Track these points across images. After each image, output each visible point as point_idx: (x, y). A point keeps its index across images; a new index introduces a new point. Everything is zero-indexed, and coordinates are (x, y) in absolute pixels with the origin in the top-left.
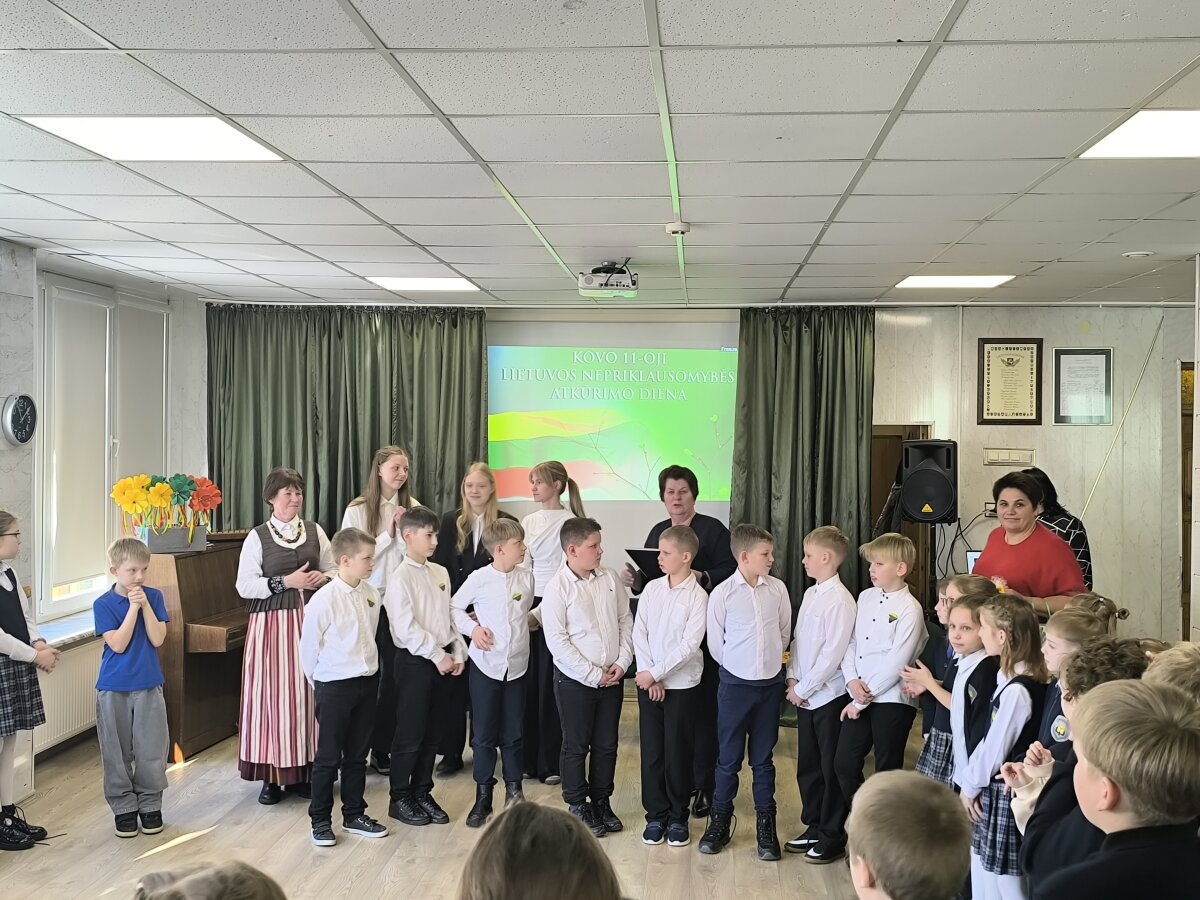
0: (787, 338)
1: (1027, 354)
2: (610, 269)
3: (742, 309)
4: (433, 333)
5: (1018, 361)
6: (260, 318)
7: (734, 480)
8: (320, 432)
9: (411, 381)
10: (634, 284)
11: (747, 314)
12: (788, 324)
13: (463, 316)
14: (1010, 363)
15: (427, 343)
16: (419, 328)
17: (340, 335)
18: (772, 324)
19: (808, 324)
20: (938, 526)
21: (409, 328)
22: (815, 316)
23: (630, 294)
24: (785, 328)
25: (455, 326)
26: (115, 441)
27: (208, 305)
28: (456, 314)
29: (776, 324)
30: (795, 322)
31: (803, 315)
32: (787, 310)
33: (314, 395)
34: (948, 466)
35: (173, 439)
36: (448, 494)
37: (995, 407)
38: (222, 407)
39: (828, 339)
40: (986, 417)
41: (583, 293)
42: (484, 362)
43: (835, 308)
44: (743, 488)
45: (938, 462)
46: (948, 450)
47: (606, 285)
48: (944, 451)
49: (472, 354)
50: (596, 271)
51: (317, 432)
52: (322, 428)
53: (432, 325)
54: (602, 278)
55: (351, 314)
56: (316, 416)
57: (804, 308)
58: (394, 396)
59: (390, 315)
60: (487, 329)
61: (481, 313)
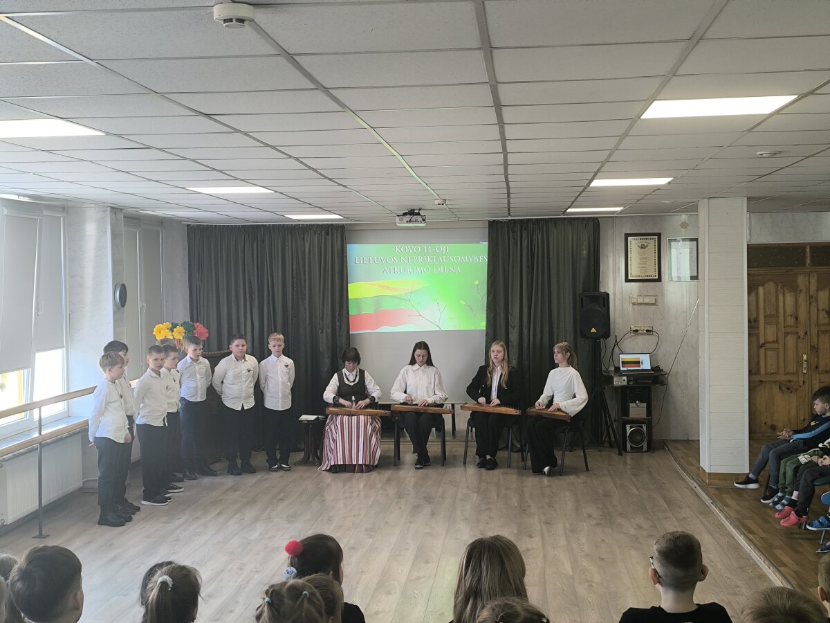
0: (515, 237)
1: (652, 243)
2: (412, 213)
3: (489, 221)
4: (316, 239)
5: (647, 246)
6: (217, 232)
7: (487, 317)
8: (253, 296)
9: (304, 266)
10: (424, 220)
11: (493, 225)
12: (515, 229)
13: (333, 227)
14: (643, 247)
16: (308, 235)
19: (526, 229)
21: (302, 236)
22: (530, 225)
23: (423, 225)
24: (513, 231)
25: (328, 234)
26: (143, 304)
27: (188, 226)
28: (328, 228)
29: (508, 230)
30: (519, 227)
31: (524, 223)
32: (514, 221)
33: (249, 276)
34: (604, 306)
35: (166, 302)
36: (327, 329)
37: (635, 272)
38: (198, 283)
39: (538, 237)
40: (630, 278)
42: (345, 253)
43: (541, 219)
44: (492, 323)
45: (598, 305)
47: (410, 221)
48: (602, 298)
49: (338, 248)
50: (405, 214)
53: (315, 234)
54: (408, 218)
55: (269, 229)
56: (251, 287)
57: (524, 220)
58: (295, 275)
60: (346, 235)
61: (343, 226)
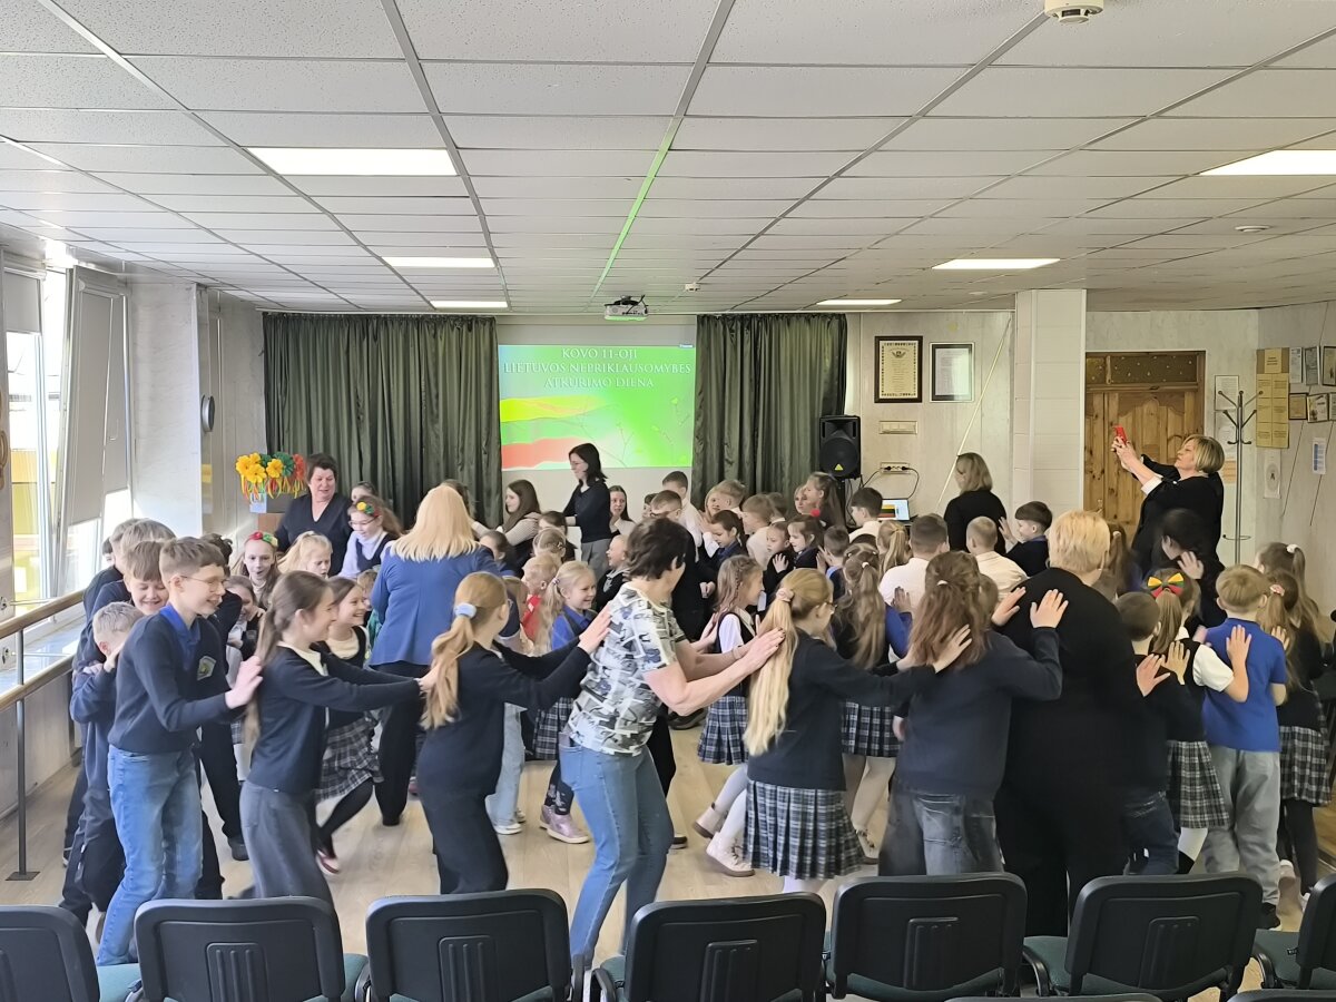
0: (734, 339)
2: (627, 301)
5: (904, 354)
6: (309, 324)
7: (695, 449)
8: (362, 417)
9: (437, 383)
10: (646, 312)
11: (704, 321)
12: (734, 328)
13: (478, 322)
14: (899, 355)
16: (442, 331)
18: (722, 327)
19: (749, 327)
20: (847, 480)
22: (755, 322)
23: (645, 319)
24: (731, 331)
27: (265, 314)
28: (471, 321)
30: (739, 324)
31: (746, 320)
32: (734, 317)
33: (356, 388)
34: (854, 435)
37: (887, 390)
38: (280, 398)
40: (881, 397)
42: (495, 359)
45: (848, 434)
46: (854, 424)
47: (624, 313)
48: (851, 424)
51: (359, 418)
52: (364, 414)
53: (453, 330)
55: (386, 321)
56: (358, 404)
57: (746, 315)
59: (419, 322)
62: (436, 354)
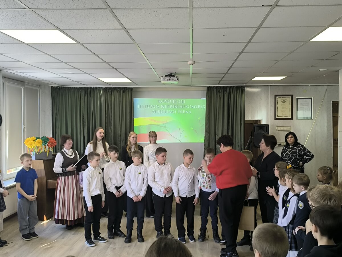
0: (220, 95)
1: (288, 100)
2: (170, 75)
3: (207, 87)
4: (118, 94)
5: (286, 101)
6: (67, 90)
7: (205, 136)
8: (85, 124)
9: (111, 108)
10: (177, 79)
11: (209, 89)
12: (220, 91)
13: (126, 89)
14: (284, 102)
15: (116, 97)
16: (113, 93)
17: (90, 95)
18: (216, 91)
19: (226, 91)
21: (111, 93)
22: (228, 89)
23: (176, 82)
25: (124, 92)
26: (25, 127)
27: (52, 87)
28: (124, 89)
29: (217, 91)
30: (222, 90)
31: (225, 88)
32: (220, 87)
33: (83, 113)
34: (267, 131)
35: (41, 126)
36: (123, 141)
37: (279, 115)
38: (56, 117)
39: (232, 95)
40: (277, 117)
41: (163, 82)
42: (133, 103)
43: (234, 86)
44: (208, 139)
45: (264, 131)
46: (267, 127)
47: (169, 80)
49: (129, 100)
50: (166, 76)
51: (84, 124)
52: (85, 123)
53: (117, 92)
54: (168, 78)
55: (94, 89)
56: (83, 119)
57: (225, 86)
58: (106, 113)
59: (105, 89)
60: (133, 93)
61: (131, 88)
62: (111, 101)
